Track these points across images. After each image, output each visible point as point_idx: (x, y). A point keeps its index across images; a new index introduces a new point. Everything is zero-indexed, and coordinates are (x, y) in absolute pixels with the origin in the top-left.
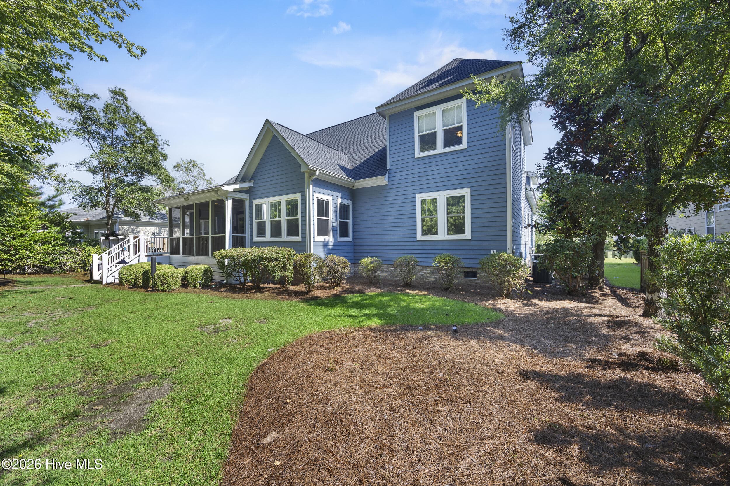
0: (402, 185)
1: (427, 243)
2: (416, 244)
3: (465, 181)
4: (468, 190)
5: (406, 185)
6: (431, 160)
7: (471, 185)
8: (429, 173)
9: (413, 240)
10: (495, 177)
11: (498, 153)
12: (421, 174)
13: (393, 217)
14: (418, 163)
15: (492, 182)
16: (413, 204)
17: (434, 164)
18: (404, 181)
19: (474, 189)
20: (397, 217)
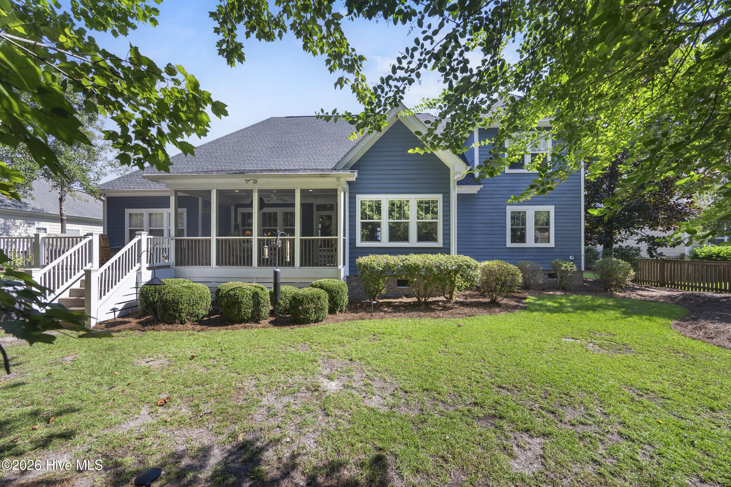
0: (492, 196)
1: (516, 250)
2: (506, 250)
3: (549, 199)
4: (553, 207)
5: (495, 196)
6: (521, 178)
7: (556, 203)
8: (518, 189)
9: (504, 247)
10: (573, 199)
11: (575, 181)
12: (511, 189)
13: (482, 225)
14: (508, 178)
15: (571, 203)
16: (502, 214)
17: (523, 181)
18: (495, 193)
19: (557, 206)
20: (487, 225)
